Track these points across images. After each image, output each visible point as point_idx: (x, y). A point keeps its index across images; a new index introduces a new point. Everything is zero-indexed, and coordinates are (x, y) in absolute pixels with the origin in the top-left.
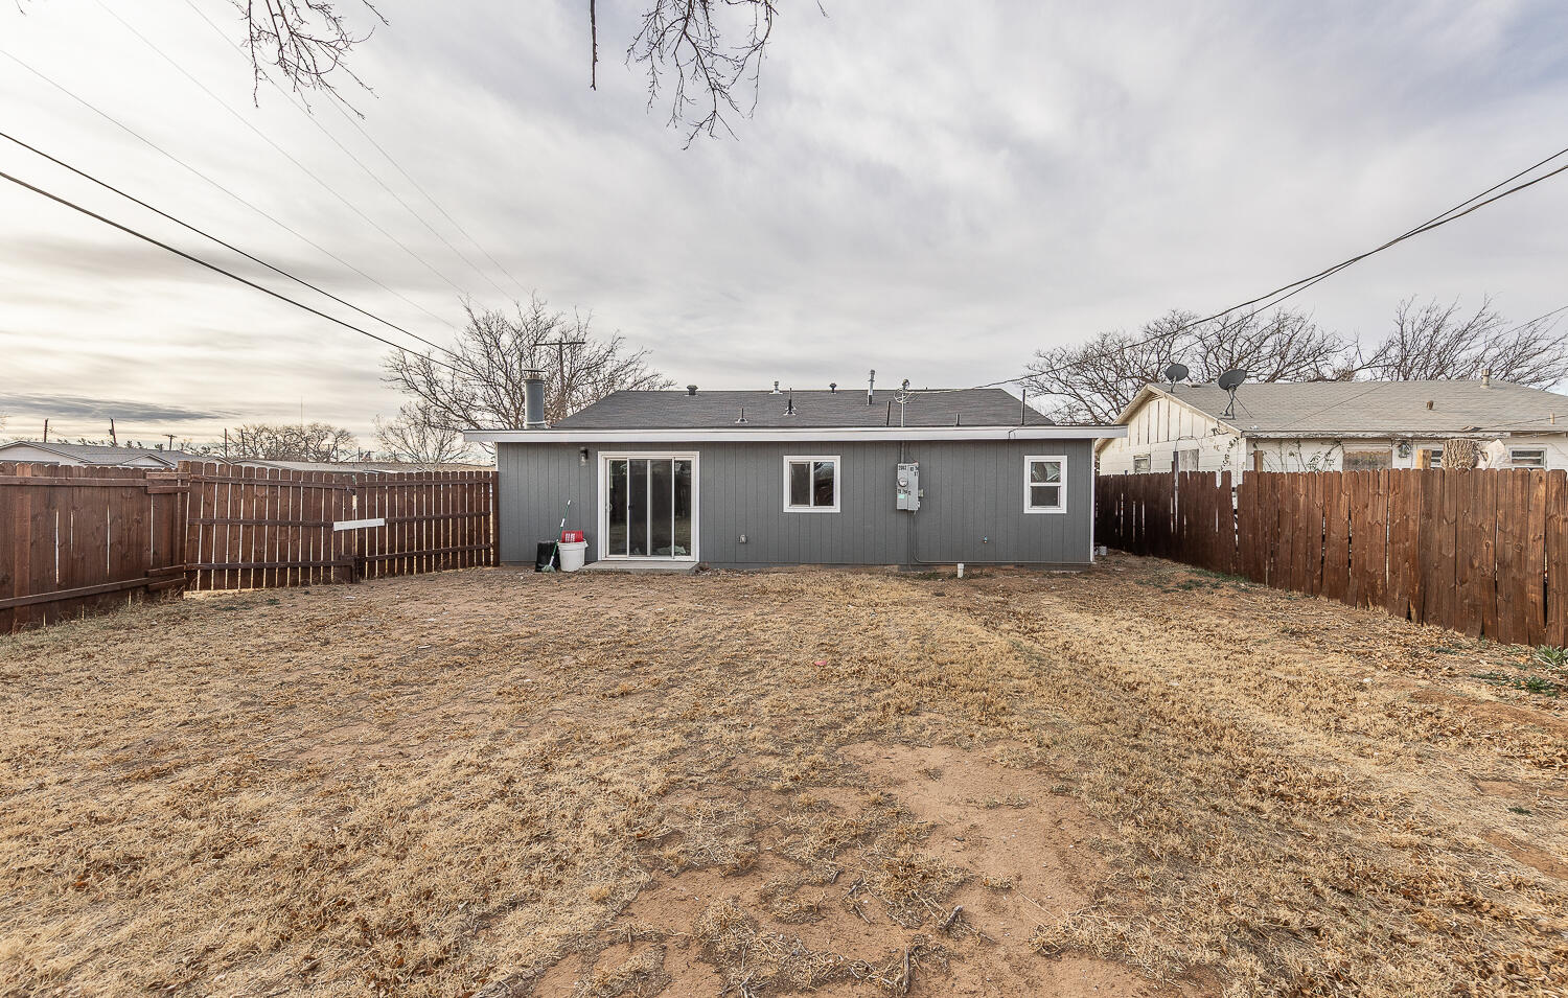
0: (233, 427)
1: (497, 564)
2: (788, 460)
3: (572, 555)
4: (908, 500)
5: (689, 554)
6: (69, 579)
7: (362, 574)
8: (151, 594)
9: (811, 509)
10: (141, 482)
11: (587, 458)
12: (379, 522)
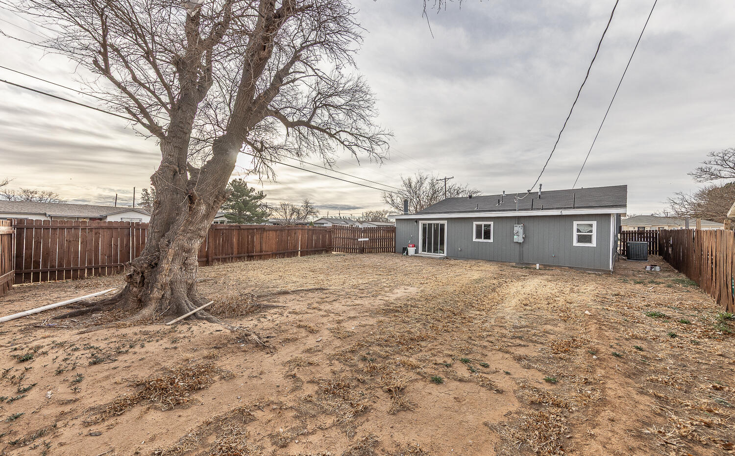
0: (365, 211)
1: (395, 252)
2: (475, 223)
3: (411, 251)
4: (518, 238)
5: (443, 253)
6: (315, 247)
7: (364, 252)
8: (327, 251)
9: (482, 240)
10: (326, 229)
11: (416, 223)
12: (367, 239)
